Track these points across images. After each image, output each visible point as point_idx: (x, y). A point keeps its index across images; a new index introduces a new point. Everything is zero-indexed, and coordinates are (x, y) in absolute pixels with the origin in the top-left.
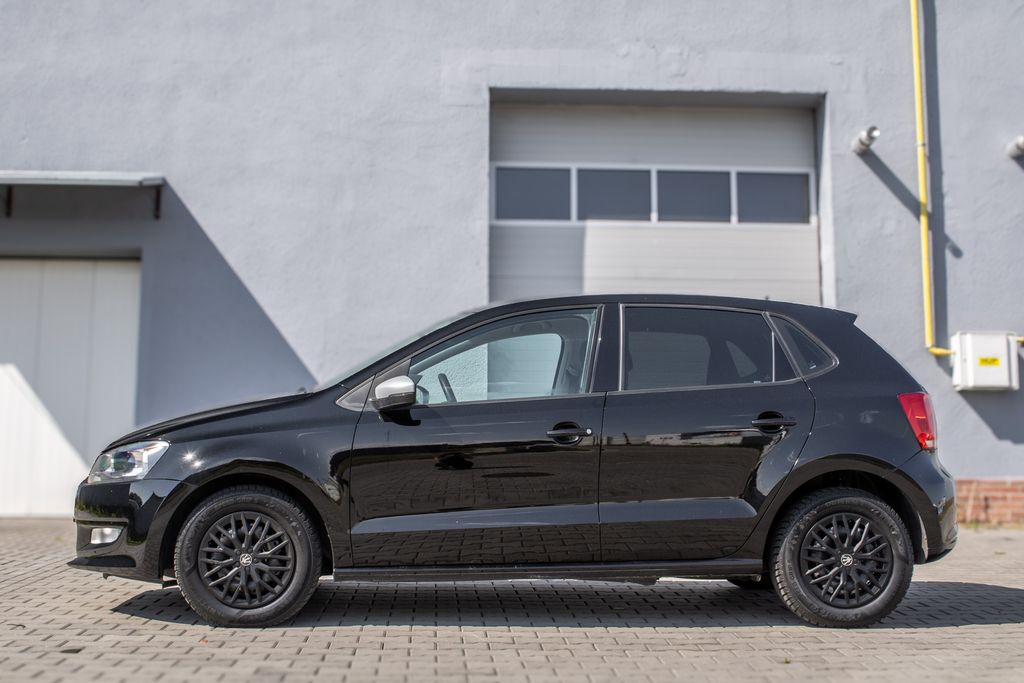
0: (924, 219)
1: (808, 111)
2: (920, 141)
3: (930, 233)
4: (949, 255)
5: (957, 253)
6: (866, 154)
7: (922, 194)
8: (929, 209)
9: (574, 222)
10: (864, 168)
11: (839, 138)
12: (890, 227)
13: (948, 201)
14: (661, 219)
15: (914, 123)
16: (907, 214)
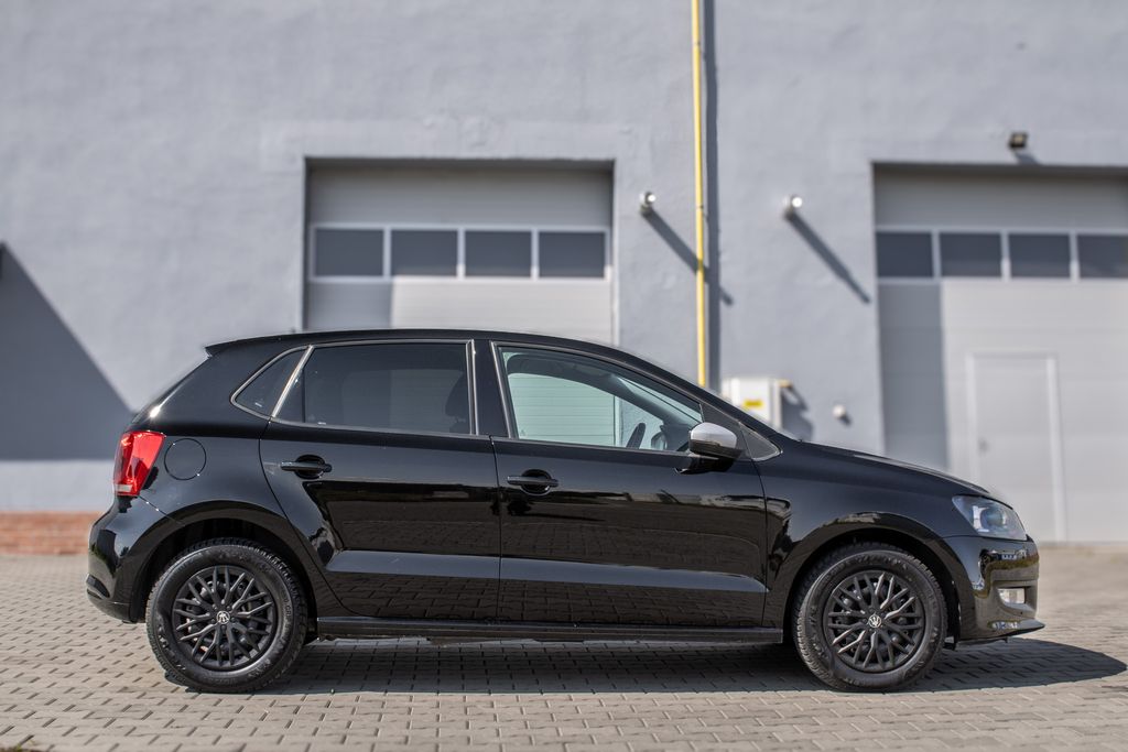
0: (700, 275)
1: (602, 174)
2: (698, 203)
3: (707, 286)
4: (722, 305)
5: (729, 301)
6: (650, 214)
7: (699, 251)
8: (707, 264)
9: (386, 278)
10: (647, 228)
11: (627, 202)
12: (671, 282)
13: (724, 258)
14: (468, 273)
15: (694, 186)
16: (685, 269)
